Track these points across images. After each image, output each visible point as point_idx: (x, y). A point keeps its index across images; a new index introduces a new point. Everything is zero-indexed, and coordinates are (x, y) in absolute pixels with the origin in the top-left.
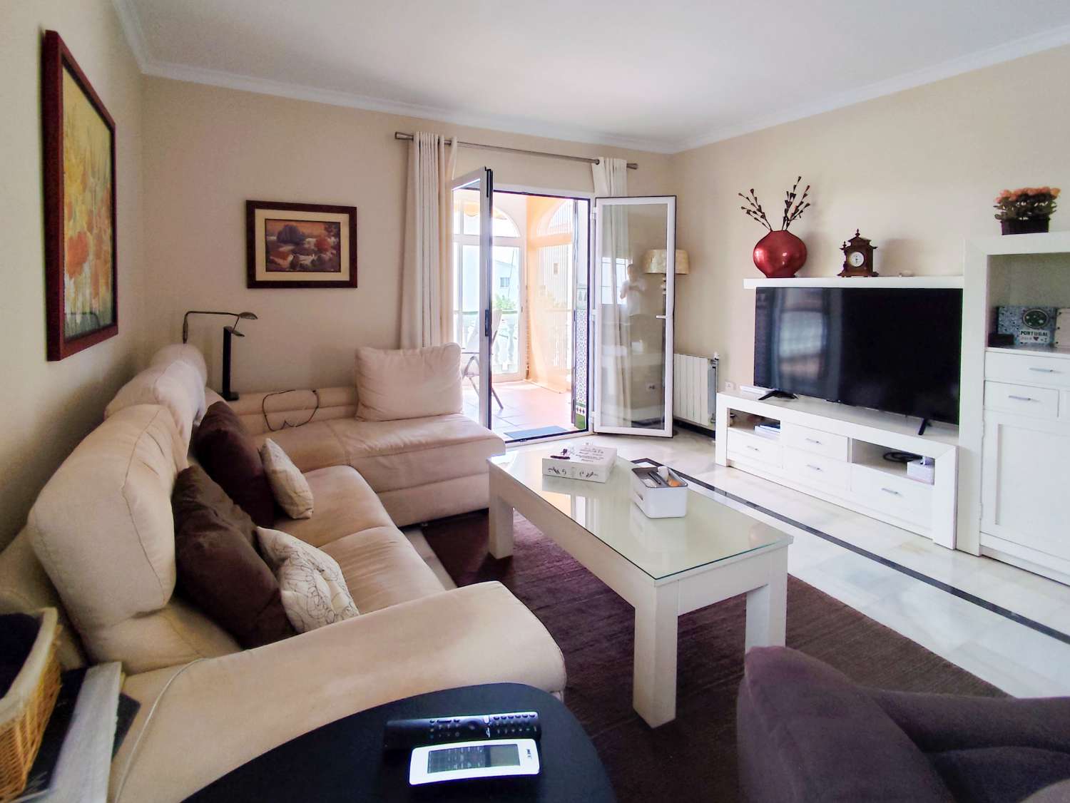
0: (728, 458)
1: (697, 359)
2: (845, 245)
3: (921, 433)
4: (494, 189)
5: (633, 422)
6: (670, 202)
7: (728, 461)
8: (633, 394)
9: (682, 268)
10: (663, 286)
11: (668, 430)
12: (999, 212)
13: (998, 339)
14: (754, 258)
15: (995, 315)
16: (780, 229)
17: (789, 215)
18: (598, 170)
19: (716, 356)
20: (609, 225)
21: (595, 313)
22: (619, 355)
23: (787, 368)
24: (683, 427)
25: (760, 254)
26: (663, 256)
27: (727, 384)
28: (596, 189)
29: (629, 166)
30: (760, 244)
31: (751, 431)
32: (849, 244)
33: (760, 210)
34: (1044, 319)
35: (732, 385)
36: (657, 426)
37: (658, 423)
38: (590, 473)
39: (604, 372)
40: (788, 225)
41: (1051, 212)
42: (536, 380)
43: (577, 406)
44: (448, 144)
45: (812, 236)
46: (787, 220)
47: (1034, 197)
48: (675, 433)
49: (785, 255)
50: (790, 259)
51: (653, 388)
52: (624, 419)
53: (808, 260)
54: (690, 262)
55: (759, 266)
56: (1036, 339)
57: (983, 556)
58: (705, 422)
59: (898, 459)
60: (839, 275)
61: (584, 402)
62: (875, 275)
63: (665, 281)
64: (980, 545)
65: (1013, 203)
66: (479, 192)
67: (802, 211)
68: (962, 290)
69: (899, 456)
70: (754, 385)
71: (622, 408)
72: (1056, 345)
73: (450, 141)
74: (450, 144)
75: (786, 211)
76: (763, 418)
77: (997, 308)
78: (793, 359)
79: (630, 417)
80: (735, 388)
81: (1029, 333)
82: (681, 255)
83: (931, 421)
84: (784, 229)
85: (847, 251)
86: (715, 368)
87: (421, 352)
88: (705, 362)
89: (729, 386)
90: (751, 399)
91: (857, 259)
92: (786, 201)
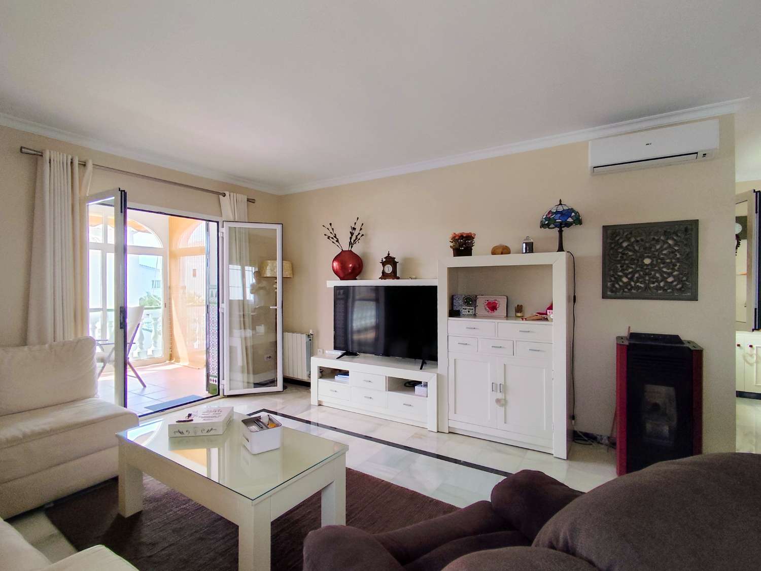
0: (319, 400)
1: (299, 335)
2: (382, 260)
3: (421, 369)
4: (128, 206)
5: (254, 384)
6: (278, 228)
7: (319, 401)
8: (254, 364)
9: (287, 274)
10: (275, 286)
11: (279, 386)
12: (452, 244)
13: (454, 313)
14: (333, 267)
15: (452, 299)
16: (348, 250)
17: (352, 241)
18: (225, 201)
19: (311, 332)
20: (234, 242)
21: (224, 306)
22: (243, 337)
23: (356, 337)
24: (290, 382)
25: (336, 264)
26: (274, 265)
27: (318, 350)
28: (223, 214)
29: (248, 200)
30: (336, 259)
31: (333, 380)
32: (384, 260)
33: (335, 237)
34: (472, 301)
35: (321, 350)
36: (273, 384)
37: (273, 382)
38: (210, 429)
39: (231, 349)
40: (352, 247)
41: (473, 246)
42: (178, 361)
43: (210, 378)
44: (82, 165)
45: (365, 254)
46: (351, 244)
47: (466, 237)
48: (285, 387)
49: (351, 265)
50: (354, 268)
51: (270, 357)
52: (248, 383)
53: (364, 270)
54: (293, 269)
55: (336, 273)
56: (469, 312)
57: (450, 432)
58: (304, 378)
59: (410, 385)
60: (380, 278)
61: (216, 374)
62: (398, 278)
63: (276, 282)
64: (449, 427)
65: (457, 240)
66: (113, 208)
67: (359, 239)
68: (437, 286)
69: (412, 383)
70: (334, 349)
71: (246, 374)
72: (477, 315)
73: (85, 163)
74: (85, 165)
75: (351, 238)
76: (340, 370)
77: (453, 296)
78: (359, 331)
79: (252, 381)
80: (323, 353)
81: (466, 309)
82: (287, 264)
83: (426, 361)
84: (350, 249)
85: (384, 264)
86: (310, 340)
87: (51, 347)
88: (304, 337)
89: (320, 352)
90: (333, 359)
91: (389, 269)
92: (351, 232)
